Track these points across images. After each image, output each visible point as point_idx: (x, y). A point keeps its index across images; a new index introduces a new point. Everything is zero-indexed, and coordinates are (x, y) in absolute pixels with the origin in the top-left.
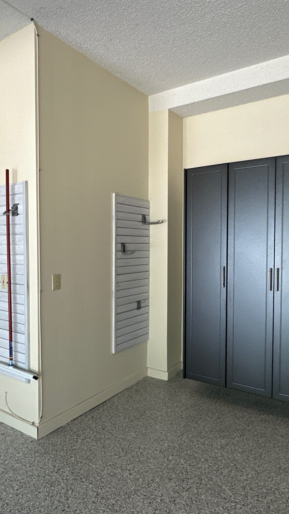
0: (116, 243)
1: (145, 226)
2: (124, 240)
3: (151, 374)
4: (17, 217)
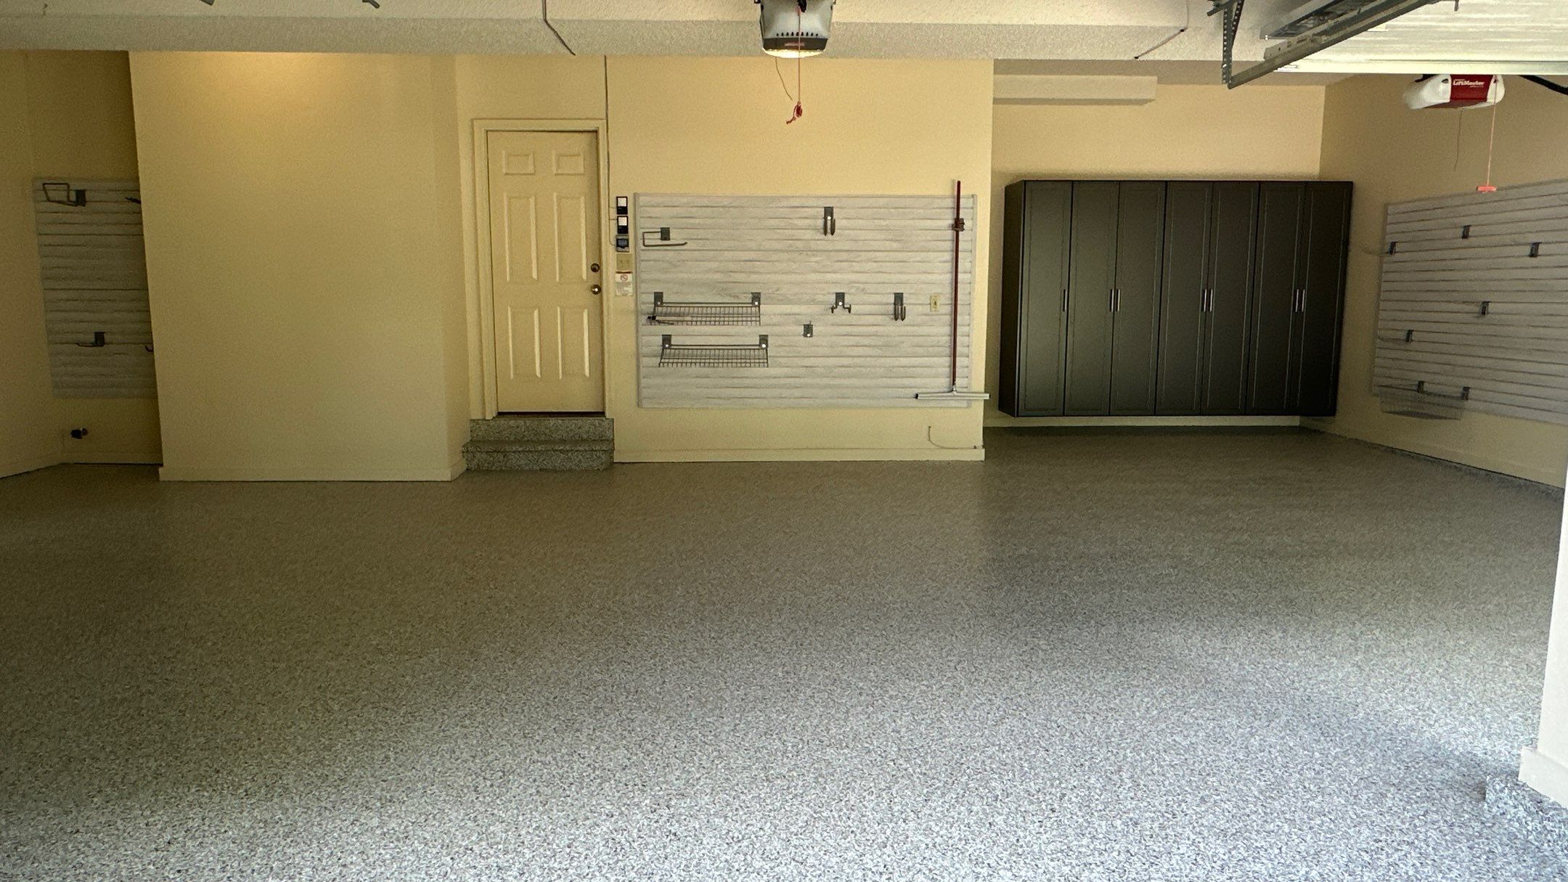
4: (961, 233)
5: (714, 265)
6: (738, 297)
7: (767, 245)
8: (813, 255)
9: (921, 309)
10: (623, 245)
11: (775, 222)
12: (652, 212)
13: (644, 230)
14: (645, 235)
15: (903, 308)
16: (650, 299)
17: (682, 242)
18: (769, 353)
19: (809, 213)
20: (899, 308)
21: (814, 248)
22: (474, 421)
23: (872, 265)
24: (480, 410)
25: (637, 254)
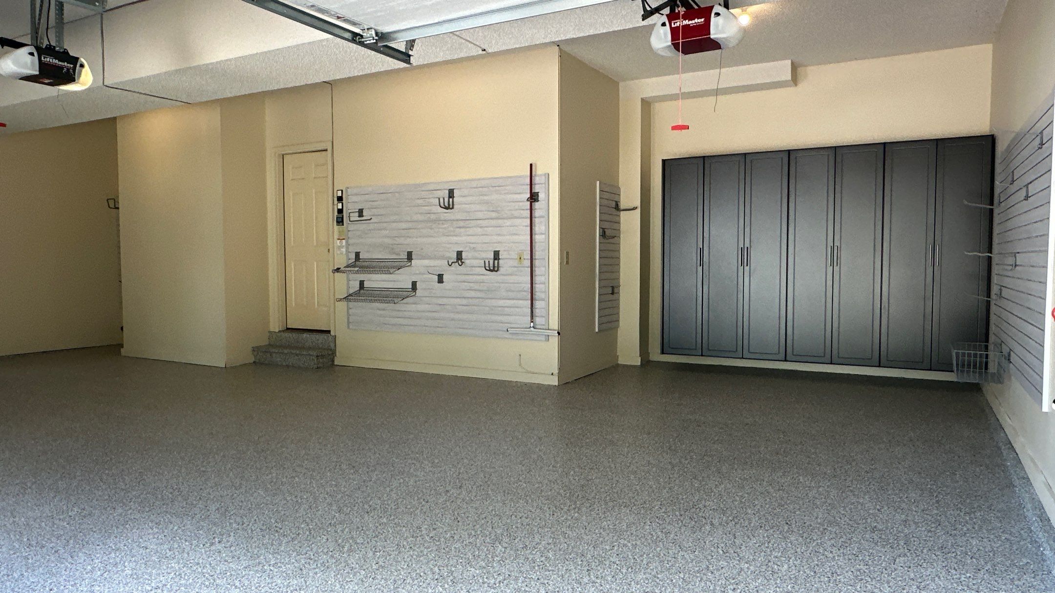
0: (600, 227)
1: (617, 213)
2: (606, 225)
3: (621, 361)
4: (536, 203)
5: (386, 233)
6: (399, 254)
7: (415, 218)
8: (443, 224)
9: (511, 263)
10: (340, 221)
11: (420, 202)
12: (354, 199)
13: (349, 211)
14: (351, 215)
15: (498, 263)
16: (353, 256)
17: (369, 218)
18: (417, 294)
19: (440, 194)
20: (496, 261)
21: (442, 218)
22: (270, 332)
23: (479, 230)
24: (275, 326)
25: (347, 227)
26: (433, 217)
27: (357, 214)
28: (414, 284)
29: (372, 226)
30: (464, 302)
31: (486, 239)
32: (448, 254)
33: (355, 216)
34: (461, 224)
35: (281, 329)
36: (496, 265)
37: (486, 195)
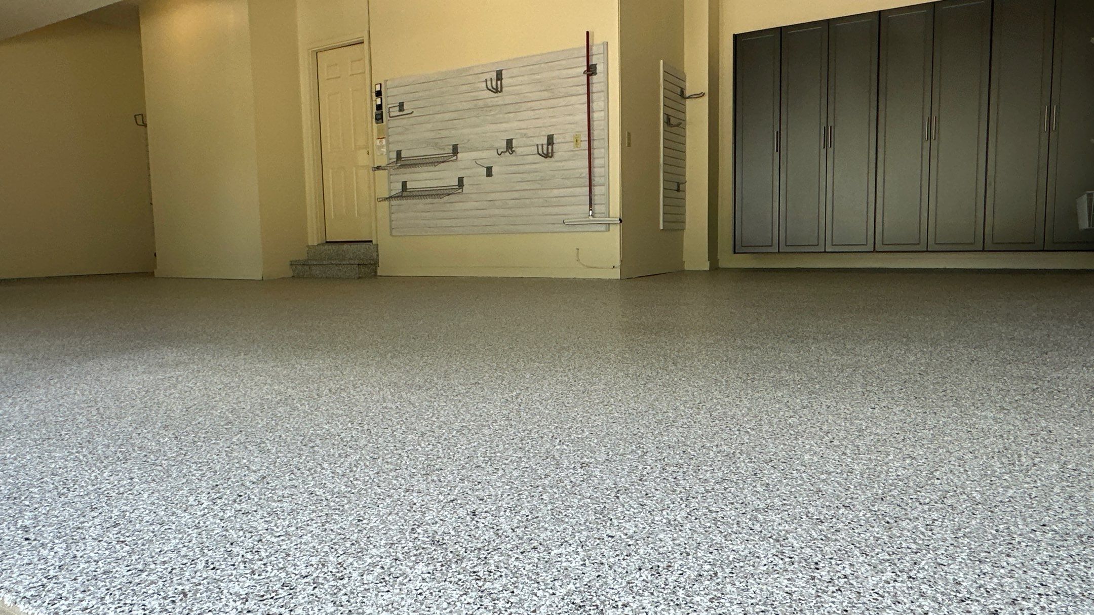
0: (664, 114)
1: (682, 101)
2: (670, 112)
4: (595, 77)
5: (429, 126)
6: (444, 149)
7: (460, 106)
8: (490, 110)
9: (566, 147)
10: (379, 118)
11: (464, 88)
12: (395, 91)
13: (389, 106)
14: (391, 110)
15: (552, 148)
16: (394, 155)
17: (410, 111)
18: (464, 192)
19: (488, 76)
20: (550, 147)
21: (490, 104)
22: (308, 246)
23: (531, 113)
24: (313, 239)
25: (387, 124)
26: (481, 103)
27: (397, 108)
28: (461, 180)
29: (412, 121)
30: (516, 195)
31: (539, 123)
32: (497, 145)
33: (395, 112)
34: (510, 108)
35: (320, 242)
36: (550, 151)
37: (538, 73)
